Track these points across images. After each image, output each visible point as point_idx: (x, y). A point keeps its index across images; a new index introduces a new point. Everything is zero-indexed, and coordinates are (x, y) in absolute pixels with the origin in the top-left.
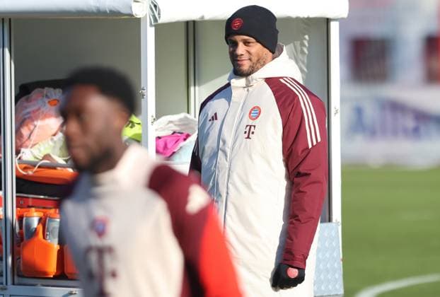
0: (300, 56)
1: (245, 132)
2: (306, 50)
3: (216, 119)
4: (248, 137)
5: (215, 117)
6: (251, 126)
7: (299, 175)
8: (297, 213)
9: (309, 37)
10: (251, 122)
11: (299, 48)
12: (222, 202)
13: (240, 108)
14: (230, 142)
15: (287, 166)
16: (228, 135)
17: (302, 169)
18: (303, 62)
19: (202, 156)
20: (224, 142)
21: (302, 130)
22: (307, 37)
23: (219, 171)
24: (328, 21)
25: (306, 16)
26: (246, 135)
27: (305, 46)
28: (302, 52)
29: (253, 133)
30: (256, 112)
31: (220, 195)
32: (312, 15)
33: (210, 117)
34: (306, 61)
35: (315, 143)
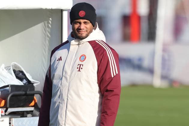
0: (47, 29)
1: (78, 68)
2: (50, 26)
3: (61, 60)
4: (79, 71)
5: (60, 59)
6: (80, 65)
7: (107, 91)
8: (106, 110)
9: (52, 19)
10: (80, 63)
11: (47, 25)
12: (65, 104)
13: (74, 55)
14: (69, 72)
15: (100, 86)
16: (68, 69)
17: (109, 88)
18: (49, 32)
19: (53, 79)
20: (66, 72)
21: (108, 68)
22: (51, 19)
23: (63, 88)
24: (62, 11)
25: (50, 8)
26: (78, 70)
27: (50, 23)
28: (48, 27)
29: (82, 68)
30: (83, 58)
31: (63, 100)
32: (54, 8)
33: (57, 59)
34: (50, 31)
35: (115, 75)
